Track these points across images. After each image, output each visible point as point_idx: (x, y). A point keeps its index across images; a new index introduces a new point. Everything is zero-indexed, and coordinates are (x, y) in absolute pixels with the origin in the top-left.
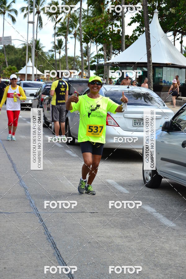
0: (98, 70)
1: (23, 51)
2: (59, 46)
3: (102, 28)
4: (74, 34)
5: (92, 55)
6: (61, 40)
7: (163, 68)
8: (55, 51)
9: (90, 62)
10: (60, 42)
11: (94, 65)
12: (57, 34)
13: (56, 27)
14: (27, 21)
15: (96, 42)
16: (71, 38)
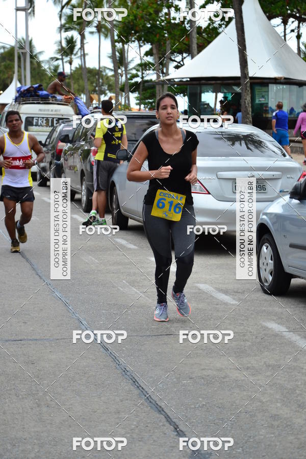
0: (144, 92)
1: (3, 62)
2: (68, 49)
3: (151, 14)
4: (96, 27)
5: (130, 64)
6: (72, 38)
7: (268, 86)
8: (62, 59)
9: (128, 77)
10: (71, 42)
11: (136, 82)
12: (64, 28)
13: (63, 14)
14: (15, 8)
15: (139, 39)
16: (92, 33)
